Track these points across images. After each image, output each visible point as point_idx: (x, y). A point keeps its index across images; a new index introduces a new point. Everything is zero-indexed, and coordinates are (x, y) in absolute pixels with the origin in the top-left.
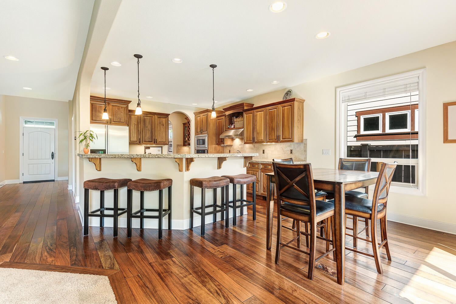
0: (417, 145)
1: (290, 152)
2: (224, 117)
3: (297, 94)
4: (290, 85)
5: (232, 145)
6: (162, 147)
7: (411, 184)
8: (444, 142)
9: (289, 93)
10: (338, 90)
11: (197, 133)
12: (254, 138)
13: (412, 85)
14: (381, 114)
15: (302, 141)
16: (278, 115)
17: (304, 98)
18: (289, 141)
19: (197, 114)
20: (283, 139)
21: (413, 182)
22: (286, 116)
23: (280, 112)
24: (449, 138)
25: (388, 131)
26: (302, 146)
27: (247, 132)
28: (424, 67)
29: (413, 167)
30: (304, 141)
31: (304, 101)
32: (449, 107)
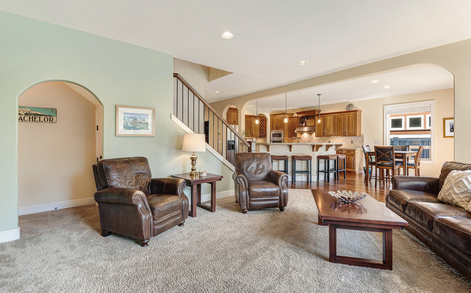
0: (430, 138)
1: (351, 142)
2: (296, 118)
3: (356, 107)
4: (351, 101)
5: (300, 138)
6: (252, 139)
7: (427, 159)
8: (444, 137)
9: (350, 105)
10: (385, 107)
11: (272, 128)
12: (324, 133)
13: (427, 108)
14: (404, 117)
15: (360, 135)
16: (344, 119)
17: (361, 109)
18: (353, 136)
19: (272, 116)
20: (348, 134)
21: (428, 157)
22: (351, 120)
23: (346, 117)
24: (446, 135)
25: (408, 128)
26: (360, 138)
27: (319, 128)
28: (434, 100)
29: (428, 150)
30: (361, 136)
31: (362, 111)
32: (446, 121)
